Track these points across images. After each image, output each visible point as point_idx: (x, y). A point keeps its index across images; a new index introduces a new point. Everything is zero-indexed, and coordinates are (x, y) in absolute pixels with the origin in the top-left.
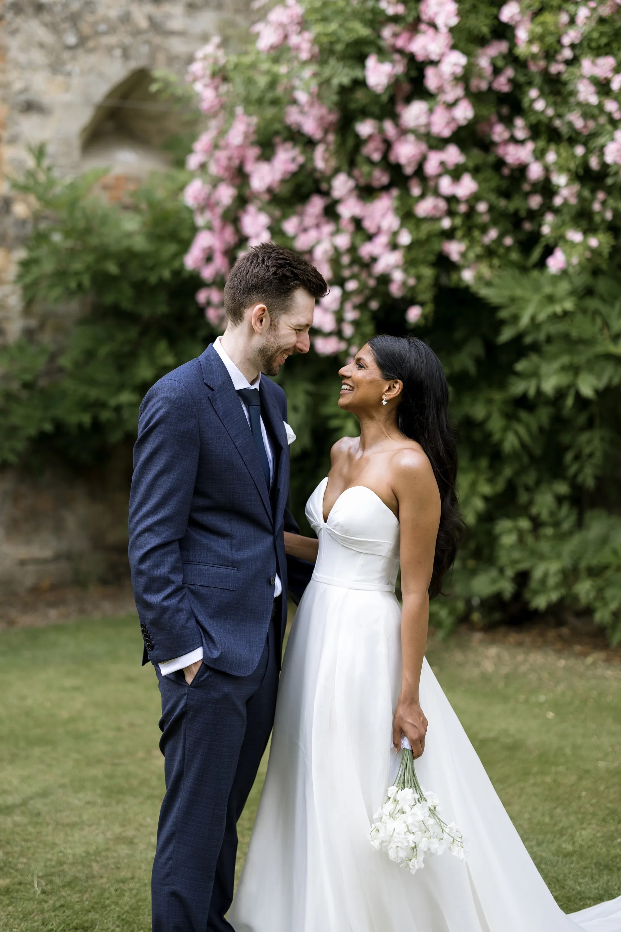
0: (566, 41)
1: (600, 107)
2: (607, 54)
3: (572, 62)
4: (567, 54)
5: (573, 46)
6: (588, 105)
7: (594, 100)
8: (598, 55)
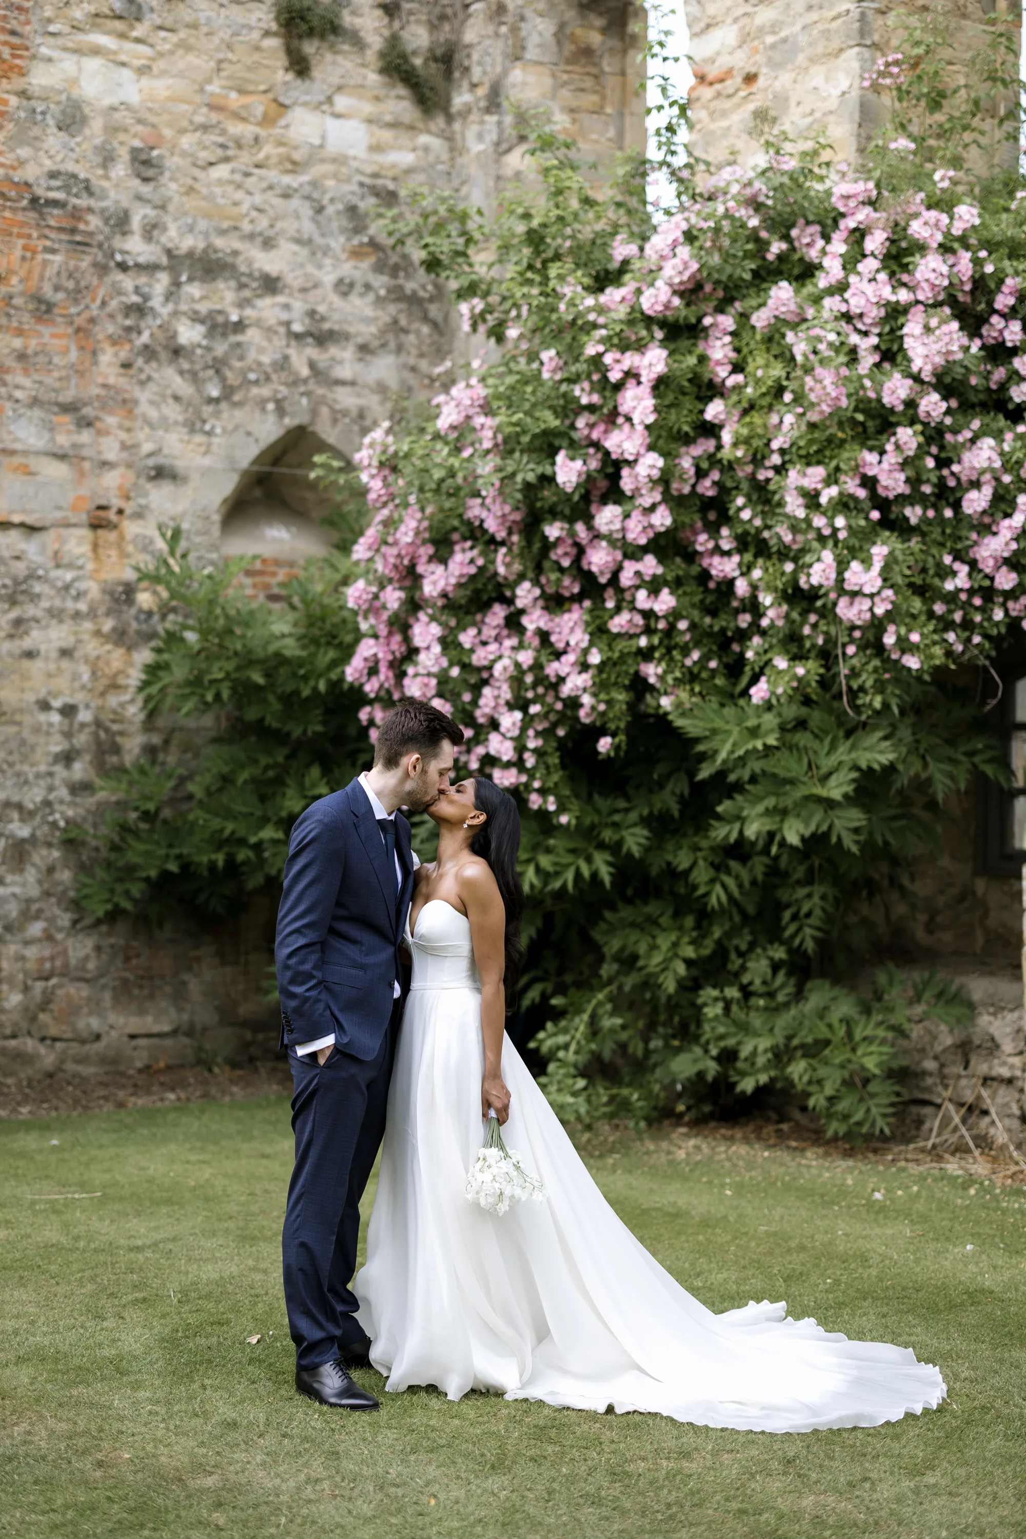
0: (775, 445)
1: (808, 521)
2: (819, 463)
3: (780, 470)
4: (776, 459)
5: (782, 451)
6: (795, 518)
7: (801, 513)
8: (808, 464)
